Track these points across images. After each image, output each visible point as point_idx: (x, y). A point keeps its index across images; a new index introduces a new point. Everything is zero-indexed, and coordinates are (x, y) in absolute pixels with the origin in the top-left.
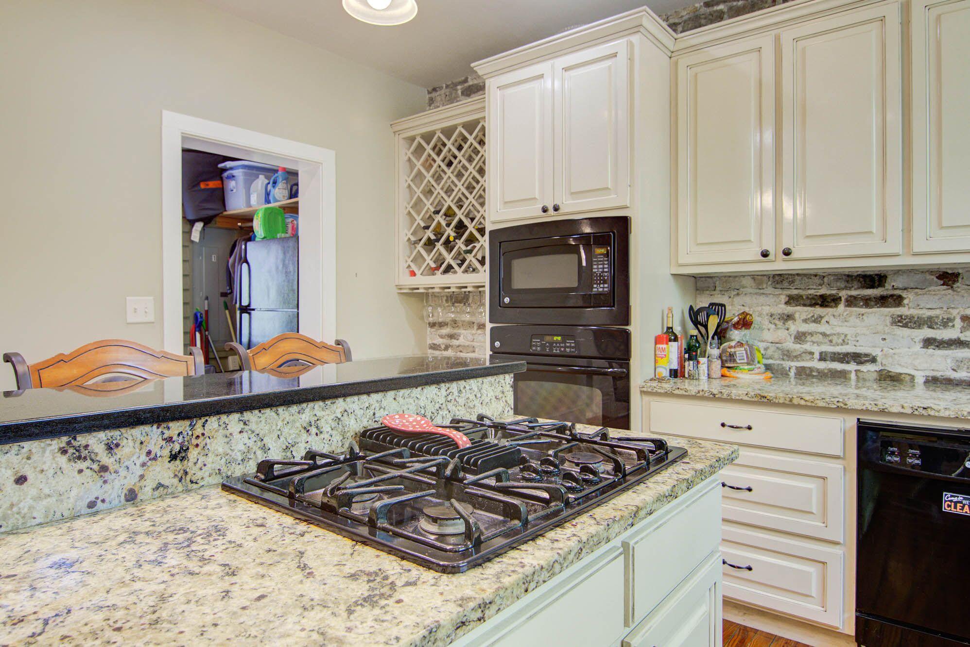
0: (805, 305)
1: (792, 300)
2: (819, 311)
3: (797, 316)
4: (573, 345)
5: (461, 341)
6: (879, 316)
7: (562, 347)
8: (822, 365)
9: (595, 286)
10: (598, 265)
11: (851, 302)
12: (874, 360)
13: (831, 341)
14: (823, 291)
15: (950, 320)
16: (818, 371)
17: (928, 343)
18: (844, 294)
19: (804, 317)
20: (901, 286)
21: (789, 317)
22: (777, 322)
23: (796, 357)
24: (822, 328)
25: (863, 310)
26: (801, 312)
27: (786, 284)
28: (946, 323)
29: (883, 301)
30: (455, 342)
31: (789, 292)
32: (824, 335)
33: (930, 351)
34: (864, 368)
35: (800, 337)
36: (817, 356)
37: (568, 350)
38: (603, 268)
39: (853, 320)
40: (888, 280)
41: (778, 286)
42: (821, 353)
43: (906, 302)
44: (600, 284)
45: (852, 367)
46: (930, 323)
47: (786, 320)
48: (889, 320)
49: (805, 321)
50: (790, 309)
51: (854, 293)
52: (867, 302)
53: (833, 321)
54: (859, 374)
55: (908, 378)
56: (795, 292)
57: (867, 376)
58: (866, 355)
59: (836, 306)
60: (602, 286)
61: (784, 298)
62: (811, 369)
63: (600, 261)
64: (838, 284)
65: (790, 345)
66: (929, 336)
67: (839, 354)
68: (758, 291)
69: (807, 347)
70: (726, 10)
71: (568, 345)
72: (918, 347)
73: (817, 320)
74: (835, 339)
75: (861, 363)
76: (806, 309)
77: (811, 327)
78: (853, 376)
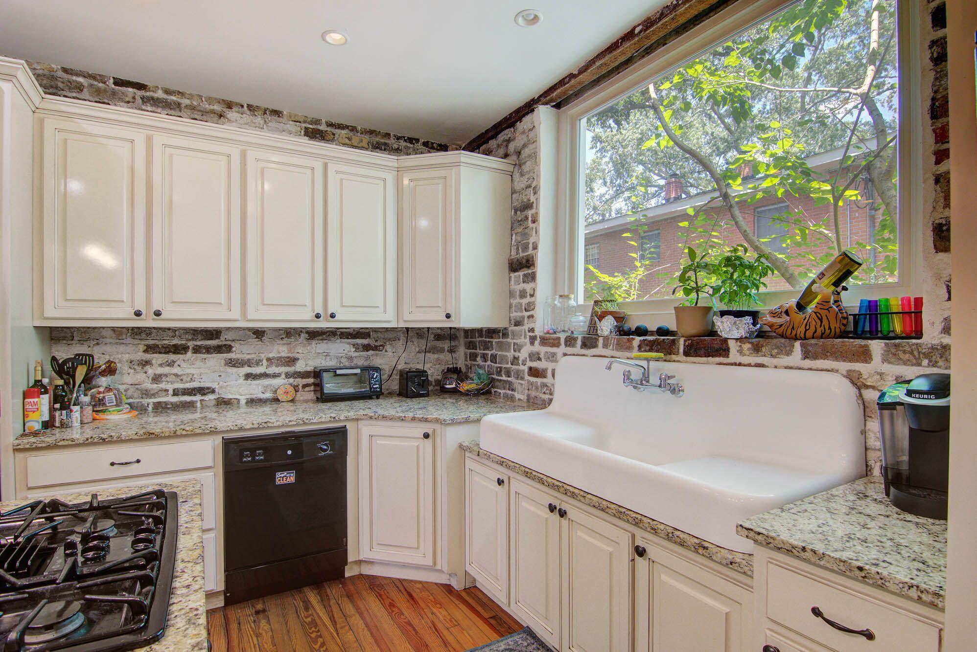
0: (160, 353)
1: (149, 349)
2: (172, 357)
3: (154, 362)
6: (216, 360)
8: (175, 399)
11: (197, 350)
12: (213, 391)
13: (182, 380)
14: (176, 341)
15: (260, 361)
16: (172, 403)
17: (248, 376)
18: (191, 344)
19: (159, 363)
20: (230, 338)
21: (147, 363)
22: (136, 367)
23: (153, 395)
24: (175, 370)
25: (205, 356)
26: (157, 358)
27: (144, 336)
28: (258, 363)
29: (219, 349)
31: (147, 342)
32: (176, 375)
33: (249, 382)
34: (206, 398)
35: (157, 379)
36: (171, 392)
39: (199, 363)
40: (222, 334)
41: (136, 337)
42: (174, 390)
43: (234, 349)
45: (198, 398)
46: (249, 363)
47: (144, 365)
48: (223, 362)
49: (161, 365)
50: (148, 356)
51: (199, 343)
52: (208, 350)
53: (183, 365)
54: (203, 403)
55: (236, 401)
56: (152, 342)
57: (209, 404)
58: (208, 388)
59: (186, 354)
61: (142, 347)
62: (166, 403)
64: (187, 336)
65: (148, 385)
66: (248, 372)
67: (188, 389)
68: (118, 341)
69: (163, 386)
70: (86, 84)
72: (241, 380)
73: (171, 364)
74: (185, 378)
75: (204, 394)
76: (161, 355)
77: (166, 370)
78: (199, 405)
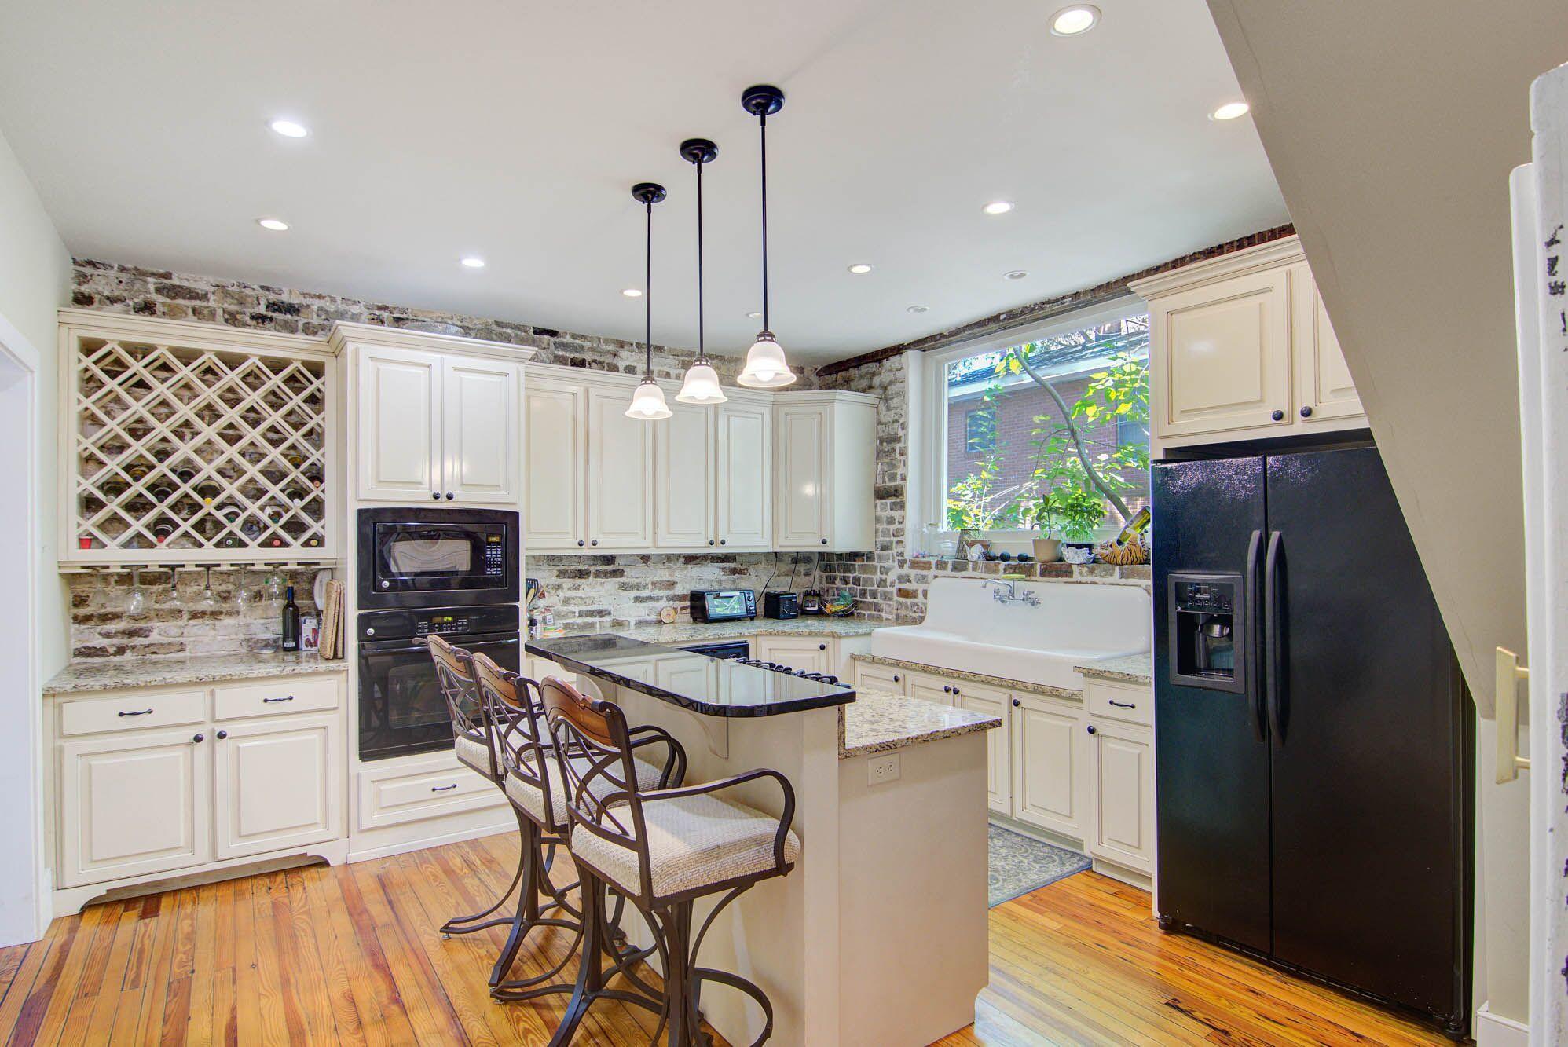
0: (569, 577)
1: (562, 574)
2: (578, 581)
3: (564, 585)
4: (465, 623)
5: (154, 637)
6: (612, 583)
7: (454, 626)
8: (580, 621)
9: (489, 569)
10: (491, 551)
11: (597, 574)
12: (609, 614)
13: (585, 603)
14: (581, 567)
15: (647, 584)
16: (578, 624)
17: (637, 599)
18: (592, 569)
19: (569, 586)
20: (623, 564)
21: (559, 587)
23: (563, 616)
24: (580, 593)
25: (603, 580)
26: (568, 582)
27: (556, 563)
28: (645, 586)
29: (614, 574)
30: (138, 641)
31: (558, 568)
32: (581, 598)
33: (637, 604)
34: (604, 619)
35: (566, 601)
36: (577, 614)
37: (460, 628)
38: (496, 554)
39: (599, 587)
40: (616, 560)
41: (552, 563)
42: (579, 612)
43: (625, 573)
44: (494, 567)
45: (597, 619)
46: (637, 587)
47: (557, 589)
48: (617, 586)
49: (569, 589)
50: (560, 581)
51: (598, 568)
52: (606, 574)
53: (587, 588)
54: (603, 624)
55: (627, 623)
56: (563, 568)
57: (605, 624)
58: (606, 610)
59: (588, 578)
60: (495, 569)
61: (556, 573)
62: (573, 624)
63: (494, 548)
64: (589, 562)
66: (638, 595)
67: (590, 611)
68: (537, 567)
69: (570, 608)
70: (513, 335)
71: (460, 623)
72: (631, 602)
73: (577, 588)
74: (588, 601)
75: (602, 616)
76: (570, 580)
77: (573, 593)
78: (598, 626)
